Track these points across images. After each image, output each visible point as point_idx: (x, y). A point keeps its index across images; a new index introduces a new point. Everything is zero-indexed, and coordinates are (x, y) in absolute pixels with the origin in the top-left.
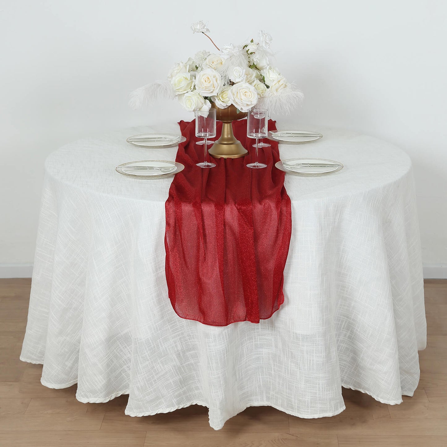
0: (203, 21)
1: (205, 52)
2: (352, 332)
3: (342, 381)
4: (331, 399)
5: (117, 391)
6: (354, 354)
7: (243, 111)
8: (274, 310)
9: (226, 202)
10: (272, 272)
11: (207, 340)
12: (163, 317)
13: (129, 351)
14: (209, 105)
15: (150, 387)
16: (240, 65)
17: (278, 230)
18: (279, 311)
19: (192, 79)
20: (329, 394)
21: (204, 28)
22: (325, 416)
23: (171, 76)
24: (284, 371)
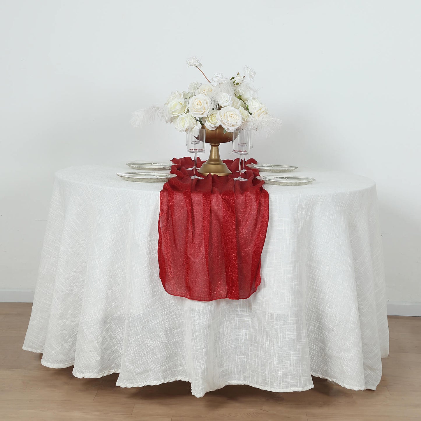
0: (196, 57)
1: (198, 82)
2: (321, 323)
3: (312, 369)
4: (301, 375)
5: (110, 370)
6: (322, 343)
7: (229, 131)
8: (252, 292)
9: (213, 192)
10: (251, 255)
11: (192, 315)
12: (154, 296)
13: (122, 332)
14: (200, 126)
15: (139, 360)
16: (228, 92)
17: (257, 218)
18: (257, 293)
19: (186, 104)
20: (299, 370)
21: (197, 62)
22: (295, 391)
23: (167, 103)
24: (259, 349)
